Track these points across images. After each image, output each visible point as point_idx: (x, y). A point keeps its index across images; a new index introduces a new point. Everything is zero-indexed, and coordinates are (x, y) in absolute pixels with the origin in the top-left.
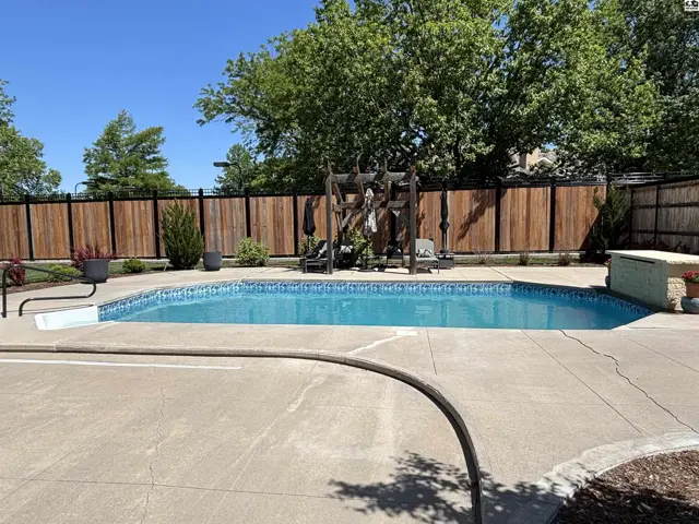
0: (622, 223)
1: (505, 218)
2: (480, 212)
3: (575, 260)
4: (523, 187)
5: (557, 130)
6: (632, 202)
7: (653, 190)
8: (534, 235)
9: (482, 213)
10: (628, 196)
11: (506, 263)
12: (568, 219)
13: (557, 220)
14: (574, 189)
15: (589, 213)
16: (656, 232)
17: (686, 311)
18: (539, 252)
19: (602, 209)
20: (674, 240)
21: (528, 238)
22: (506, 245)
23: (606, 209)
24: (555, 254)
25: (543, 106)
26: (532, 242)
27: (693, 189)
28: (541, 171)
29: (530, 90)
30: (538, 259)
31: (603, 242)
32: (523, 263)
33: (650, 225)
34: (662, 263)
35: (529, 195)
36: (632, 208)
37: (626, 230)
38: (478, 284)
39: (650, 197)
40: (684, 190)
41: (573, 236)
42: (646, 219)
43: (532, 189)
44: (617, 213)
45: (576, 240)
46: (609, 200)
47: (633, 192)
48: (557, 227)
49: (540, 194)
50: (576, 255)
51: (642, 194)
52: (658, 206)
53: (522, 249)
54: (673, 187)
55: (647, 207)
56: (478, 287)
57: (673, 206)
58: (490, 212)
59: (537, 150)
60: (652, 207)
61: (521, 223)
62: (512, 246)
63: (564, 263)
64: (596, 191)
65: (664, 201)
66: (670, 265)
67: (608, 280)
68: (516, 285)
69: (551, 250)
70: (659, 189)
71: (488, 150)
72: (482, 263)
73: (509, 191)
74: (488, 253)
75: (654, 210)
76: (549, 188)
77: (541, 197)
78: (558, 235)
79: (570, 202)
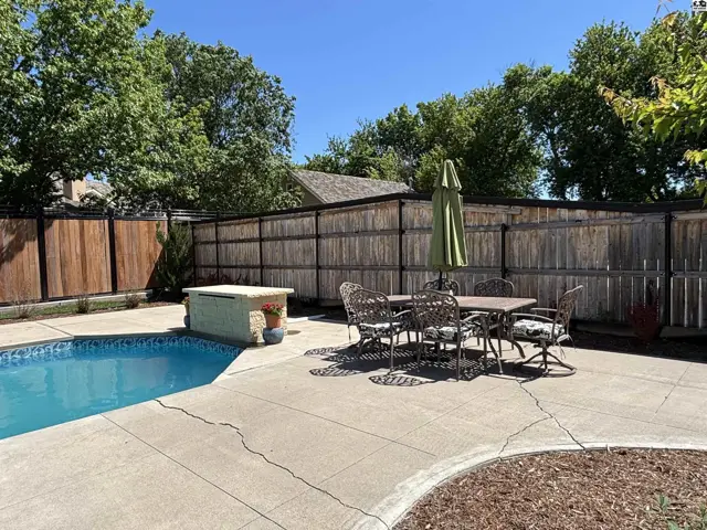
0: (186, 259)
1: (53, 256)
2: (17, 247)
3: (143, 301)
4: (73, 218)
5: (109, 158)
6: (194, 238)
7: (212, 226)
8: (92, 277)
9: (21, 248)
10: (189, 232)
11: (60, 312)
12: (131, 256)
13: (118, 257)
14: (135, 223)
15: (152, 248)
16: (218, 266)
17: (267, 343)
18: (100, 294)
19: (166, 245)
20: (234, 273)
21: (85, 280)
22: (56, 288)
23: (170, 245)
24: (120, 296)
25: (93, 126)
26: (91, 285)
27: (245, 226)
28: (93, 203)
29: (76, 105)
30: (100, 303)
31: (169, 279)
32: (82, 310)
33: (212, 260)
34: (242, 298)
35: (82, 228)
36: (195, 243)
37: (190, 266)
38: (20, 349)
39: (208, 233)
40: (238, 228)
41: (137, 274)
42: (207, 254)
43: (86, 222)
44: (180, 248)
45: (141, 278)
46: (172, 237)
47: (193, 228)
48: (119, 265)
49: (96, 228)
50: (143, 294)
51: (201, 230)
52: (217, 242)
53: (80, 292)
54: (229, 225)
55: (207, 243)
56: (21, 353)
57: (231, 242)
58: (31, 248)
59: (89, 176)
60: (212, 243)
61: (75, 262)
62: (65, 290)
63: (132, 305)
64: (158, 226)
65: (222, 237)
66: (250, 299)
67: (187, 319)
68: (78, 341)
69: (115, 291)
70: (217, 226)
71: (20, 169)
72: (24, 317)
73: (56, 223)
74: (33, 302)
75: (214, 246)
76: (106, 221)
77: (97, 232)
78: (121, 274)
79: (131, 236)
